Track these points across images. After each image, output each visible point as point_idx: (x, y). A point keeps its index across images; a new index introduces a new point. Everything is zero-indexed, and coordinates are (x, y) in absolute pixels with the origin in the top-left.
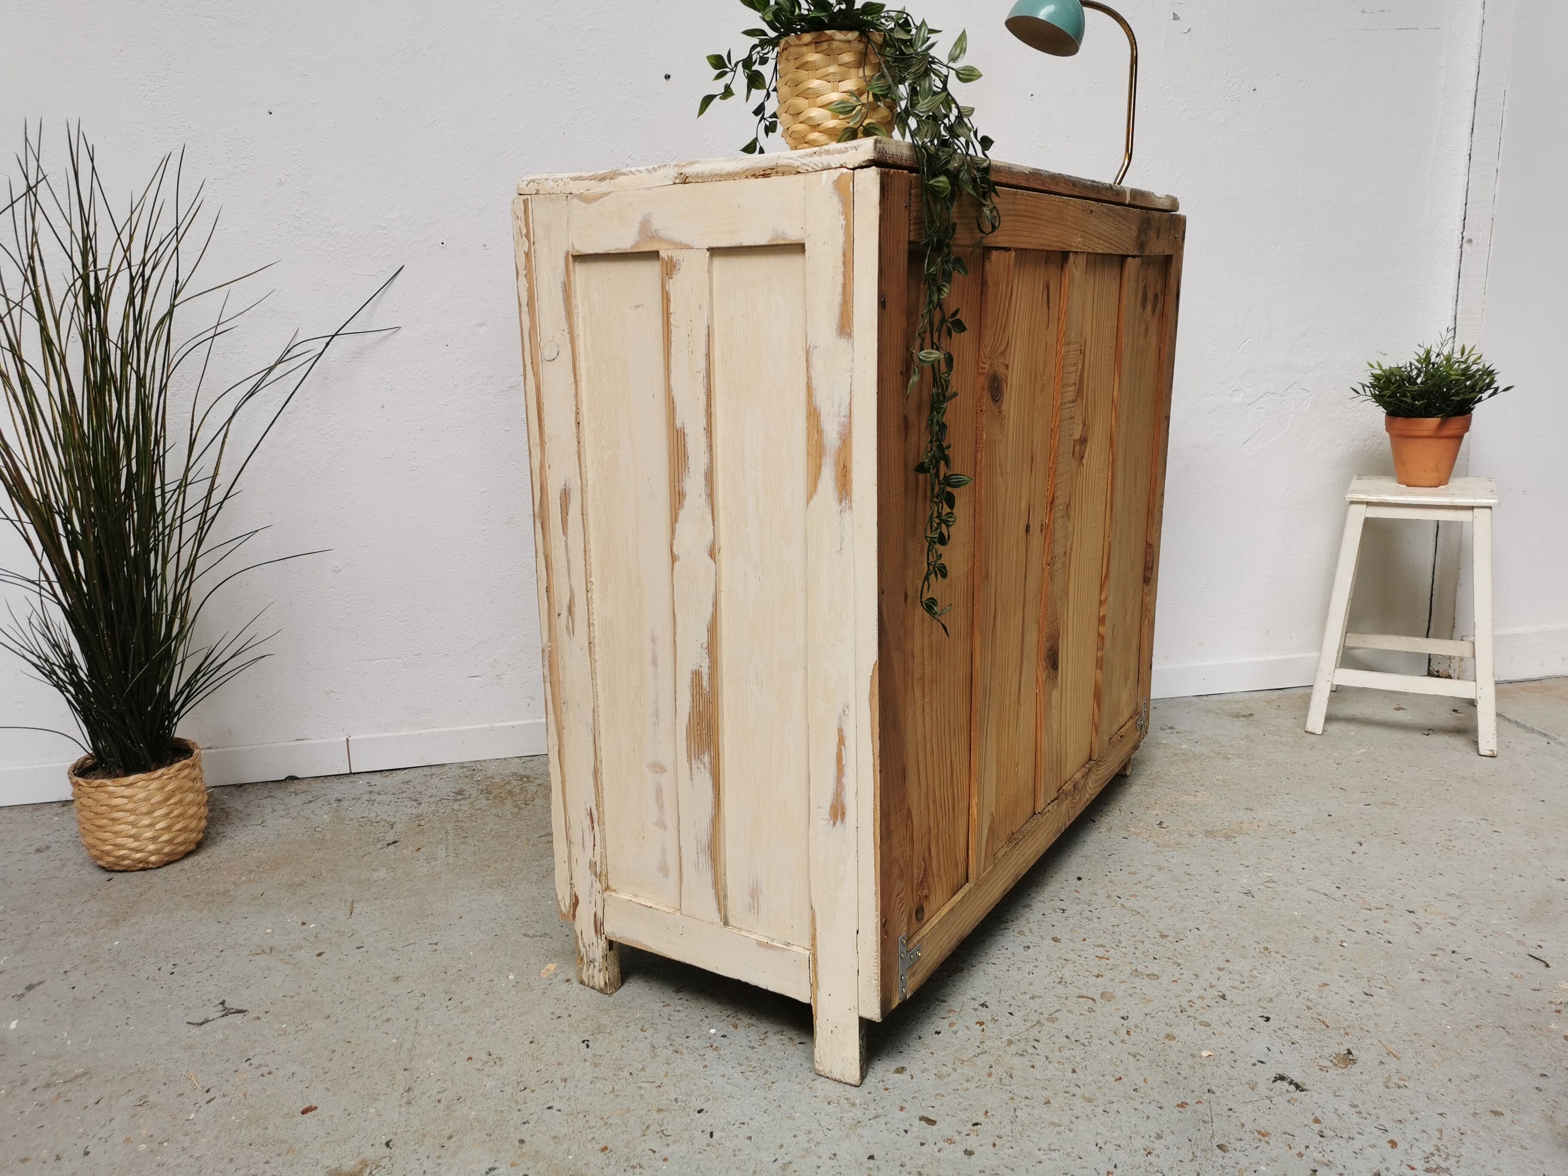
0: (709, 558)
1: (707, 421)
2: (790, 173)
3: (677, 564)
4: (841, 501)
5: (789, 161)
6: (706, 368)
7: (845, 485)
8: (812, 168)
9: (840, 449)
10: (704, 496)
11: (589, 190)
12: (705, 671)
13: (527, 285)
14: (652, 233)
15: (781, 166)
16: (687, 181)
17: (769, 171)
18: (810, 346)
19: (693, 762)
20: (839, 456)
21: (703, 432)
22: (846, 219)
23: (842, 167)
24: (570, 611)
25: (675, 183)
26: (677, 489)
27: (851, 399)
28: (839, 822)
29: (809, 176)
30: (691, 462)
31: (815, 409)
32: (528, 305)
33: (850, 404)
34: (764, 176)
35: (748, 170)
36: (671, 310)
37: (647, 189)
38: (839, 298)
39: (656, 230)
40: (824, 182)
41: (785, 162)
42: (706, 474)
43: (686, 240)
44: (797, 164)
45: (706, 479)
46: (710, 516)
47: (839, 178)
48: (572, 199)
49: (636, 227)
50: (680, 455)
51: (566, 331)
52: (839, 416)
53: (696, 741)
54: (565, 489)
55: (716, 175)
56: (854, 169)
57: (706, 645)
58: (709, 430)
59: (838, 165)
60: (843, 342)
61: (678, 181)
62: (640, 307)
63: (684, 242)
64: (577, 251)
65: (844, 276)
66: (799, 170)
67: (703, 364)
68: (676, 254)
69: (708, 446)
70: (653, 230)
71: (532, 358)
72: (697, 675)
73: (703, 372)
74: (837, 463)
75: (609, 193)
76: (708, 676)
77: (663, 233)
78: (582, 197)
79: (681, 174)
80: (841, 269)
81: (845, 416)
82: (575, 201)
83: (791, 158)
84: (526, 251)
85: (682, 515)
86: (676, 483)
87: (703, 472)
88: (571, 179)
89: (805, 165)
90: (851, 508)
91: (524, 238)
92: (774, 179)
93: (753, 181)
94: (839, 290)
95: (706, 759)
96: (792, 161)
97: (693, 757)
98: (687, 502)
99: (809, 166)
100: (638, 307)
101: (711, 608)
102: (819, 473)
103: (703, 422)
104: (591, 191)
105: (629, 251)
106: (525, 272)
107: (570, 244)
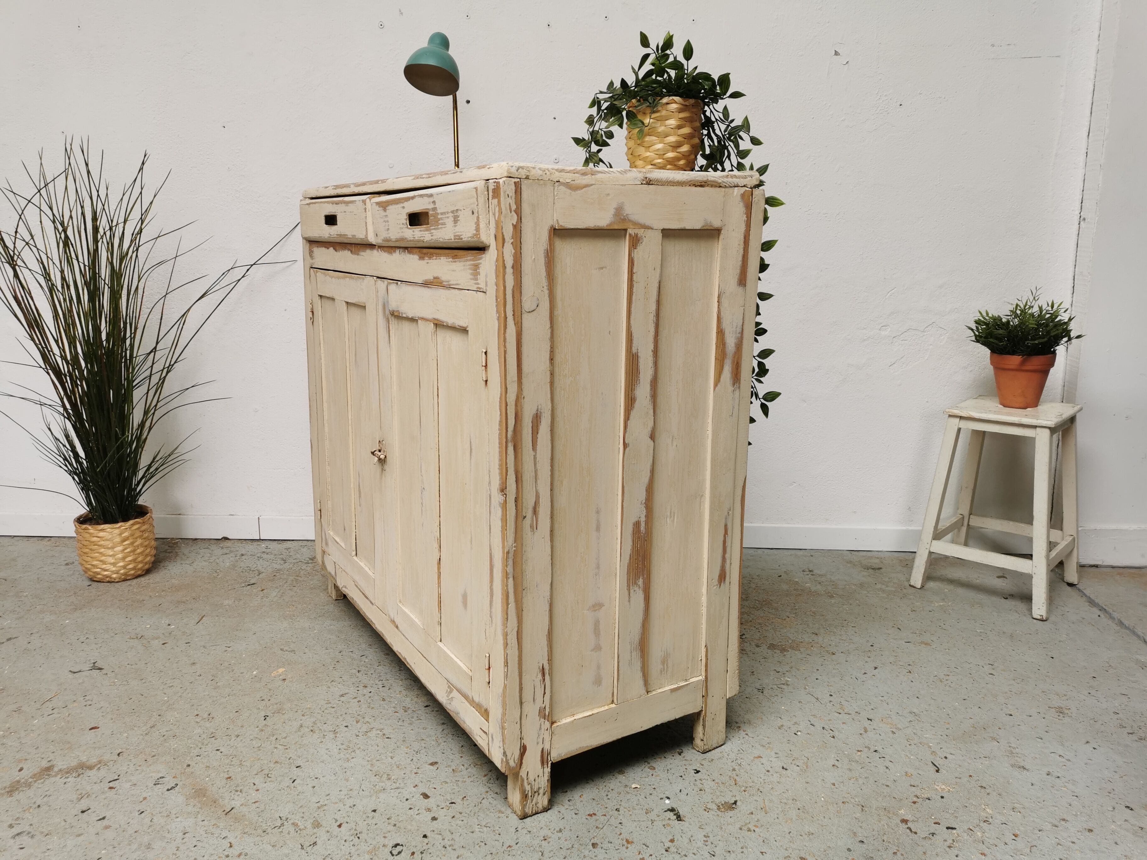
0: (650, 440)
1: (654, 346)
2: (716, 186)
3: (627, 450)
4: (734, 384)
5: (715, 179)
6: (656, 310)
7: (737, 374)
8: (728, 185)
9: (735, 353)
10: (649, 397)
11: (574, 181)
12: (643, 519)
13: (513, 251)
14: (624, 216)
15: (711, 181)
16: (651, 183)
17: (703, 183)
18: (721, 292)
19: (631, 587)
20: (734, 357)
21: (651, 354)
22: (747, 217)
23: (744, 186)
24: (535, 511)
25: (642, 184)
26: (630, 396)
27: (743, 323)
28: (722, 584)
29: (727, 189)
30: (641, 376)
31: (722, 330)
32: (513, 267)
33: (743, 326)
34: (701, 186)
35: (691, 181)
36: (634, 271)
37: (622, 185)
38: (740, 263)
39: (627, 215)
40: (735, 194)
41: (712, 179)
42: (651, 382)
43: (648, 223)
44: (720, 181)
45: (651, 385)
46: (652, 411)
47: (744, 192)
48: (559, 186)
49: (612, 211)
50: (634, 371)
51: (546, 287)
52: (736, 333)
53: (634, 572)
54: (537, 413)
55: (671, 182)
56: (751, 188)
57: (644, 501)
58: (656, 352)
59: (743, 185)
60: (740, 290)
61: (644, 182)
62: (604, 269)
63: (647, 224)
64: (561, 226)
65: (744, 250)
66: (721, 185)
67: (654, 307)
68: (640, 232)
69: (654, 363)
70: (625, 215)
71: (514, 311)
72: (637, 524)
73: (654, 313)
74: (733, 361)
75: (592, 185)
76: (644, 523)
77: (632, 218)
78: (567, 185)
79: (646, 178)
80: (742, 246)
81: (739, 333)
82: (562, 187)
83: (715, 177)
84: (515, 223)
85: (633, 414)
86: (630, 392)
87: (649, 381)
88: (557, 170)
89: (724, 182)
90: (739, 387)
91: (513, 213)
92: (706, 189)
93: (694, 188)
94: (740, 258)
95: (640, 582)
96: (716, 179)
97: (631, 584)
98: (637, 405)
99: (726, 183)
100: (602, 268)
101: (649, 474)
102: (722, 370)
103: (652, 347)
104: (576, 182)
105: (605, 228)
106: (512, 240)
107: (555, 220)
